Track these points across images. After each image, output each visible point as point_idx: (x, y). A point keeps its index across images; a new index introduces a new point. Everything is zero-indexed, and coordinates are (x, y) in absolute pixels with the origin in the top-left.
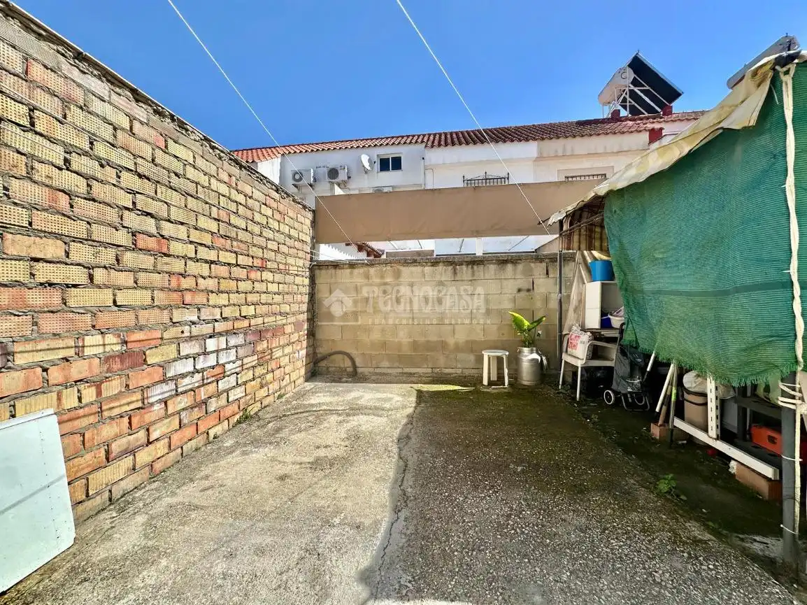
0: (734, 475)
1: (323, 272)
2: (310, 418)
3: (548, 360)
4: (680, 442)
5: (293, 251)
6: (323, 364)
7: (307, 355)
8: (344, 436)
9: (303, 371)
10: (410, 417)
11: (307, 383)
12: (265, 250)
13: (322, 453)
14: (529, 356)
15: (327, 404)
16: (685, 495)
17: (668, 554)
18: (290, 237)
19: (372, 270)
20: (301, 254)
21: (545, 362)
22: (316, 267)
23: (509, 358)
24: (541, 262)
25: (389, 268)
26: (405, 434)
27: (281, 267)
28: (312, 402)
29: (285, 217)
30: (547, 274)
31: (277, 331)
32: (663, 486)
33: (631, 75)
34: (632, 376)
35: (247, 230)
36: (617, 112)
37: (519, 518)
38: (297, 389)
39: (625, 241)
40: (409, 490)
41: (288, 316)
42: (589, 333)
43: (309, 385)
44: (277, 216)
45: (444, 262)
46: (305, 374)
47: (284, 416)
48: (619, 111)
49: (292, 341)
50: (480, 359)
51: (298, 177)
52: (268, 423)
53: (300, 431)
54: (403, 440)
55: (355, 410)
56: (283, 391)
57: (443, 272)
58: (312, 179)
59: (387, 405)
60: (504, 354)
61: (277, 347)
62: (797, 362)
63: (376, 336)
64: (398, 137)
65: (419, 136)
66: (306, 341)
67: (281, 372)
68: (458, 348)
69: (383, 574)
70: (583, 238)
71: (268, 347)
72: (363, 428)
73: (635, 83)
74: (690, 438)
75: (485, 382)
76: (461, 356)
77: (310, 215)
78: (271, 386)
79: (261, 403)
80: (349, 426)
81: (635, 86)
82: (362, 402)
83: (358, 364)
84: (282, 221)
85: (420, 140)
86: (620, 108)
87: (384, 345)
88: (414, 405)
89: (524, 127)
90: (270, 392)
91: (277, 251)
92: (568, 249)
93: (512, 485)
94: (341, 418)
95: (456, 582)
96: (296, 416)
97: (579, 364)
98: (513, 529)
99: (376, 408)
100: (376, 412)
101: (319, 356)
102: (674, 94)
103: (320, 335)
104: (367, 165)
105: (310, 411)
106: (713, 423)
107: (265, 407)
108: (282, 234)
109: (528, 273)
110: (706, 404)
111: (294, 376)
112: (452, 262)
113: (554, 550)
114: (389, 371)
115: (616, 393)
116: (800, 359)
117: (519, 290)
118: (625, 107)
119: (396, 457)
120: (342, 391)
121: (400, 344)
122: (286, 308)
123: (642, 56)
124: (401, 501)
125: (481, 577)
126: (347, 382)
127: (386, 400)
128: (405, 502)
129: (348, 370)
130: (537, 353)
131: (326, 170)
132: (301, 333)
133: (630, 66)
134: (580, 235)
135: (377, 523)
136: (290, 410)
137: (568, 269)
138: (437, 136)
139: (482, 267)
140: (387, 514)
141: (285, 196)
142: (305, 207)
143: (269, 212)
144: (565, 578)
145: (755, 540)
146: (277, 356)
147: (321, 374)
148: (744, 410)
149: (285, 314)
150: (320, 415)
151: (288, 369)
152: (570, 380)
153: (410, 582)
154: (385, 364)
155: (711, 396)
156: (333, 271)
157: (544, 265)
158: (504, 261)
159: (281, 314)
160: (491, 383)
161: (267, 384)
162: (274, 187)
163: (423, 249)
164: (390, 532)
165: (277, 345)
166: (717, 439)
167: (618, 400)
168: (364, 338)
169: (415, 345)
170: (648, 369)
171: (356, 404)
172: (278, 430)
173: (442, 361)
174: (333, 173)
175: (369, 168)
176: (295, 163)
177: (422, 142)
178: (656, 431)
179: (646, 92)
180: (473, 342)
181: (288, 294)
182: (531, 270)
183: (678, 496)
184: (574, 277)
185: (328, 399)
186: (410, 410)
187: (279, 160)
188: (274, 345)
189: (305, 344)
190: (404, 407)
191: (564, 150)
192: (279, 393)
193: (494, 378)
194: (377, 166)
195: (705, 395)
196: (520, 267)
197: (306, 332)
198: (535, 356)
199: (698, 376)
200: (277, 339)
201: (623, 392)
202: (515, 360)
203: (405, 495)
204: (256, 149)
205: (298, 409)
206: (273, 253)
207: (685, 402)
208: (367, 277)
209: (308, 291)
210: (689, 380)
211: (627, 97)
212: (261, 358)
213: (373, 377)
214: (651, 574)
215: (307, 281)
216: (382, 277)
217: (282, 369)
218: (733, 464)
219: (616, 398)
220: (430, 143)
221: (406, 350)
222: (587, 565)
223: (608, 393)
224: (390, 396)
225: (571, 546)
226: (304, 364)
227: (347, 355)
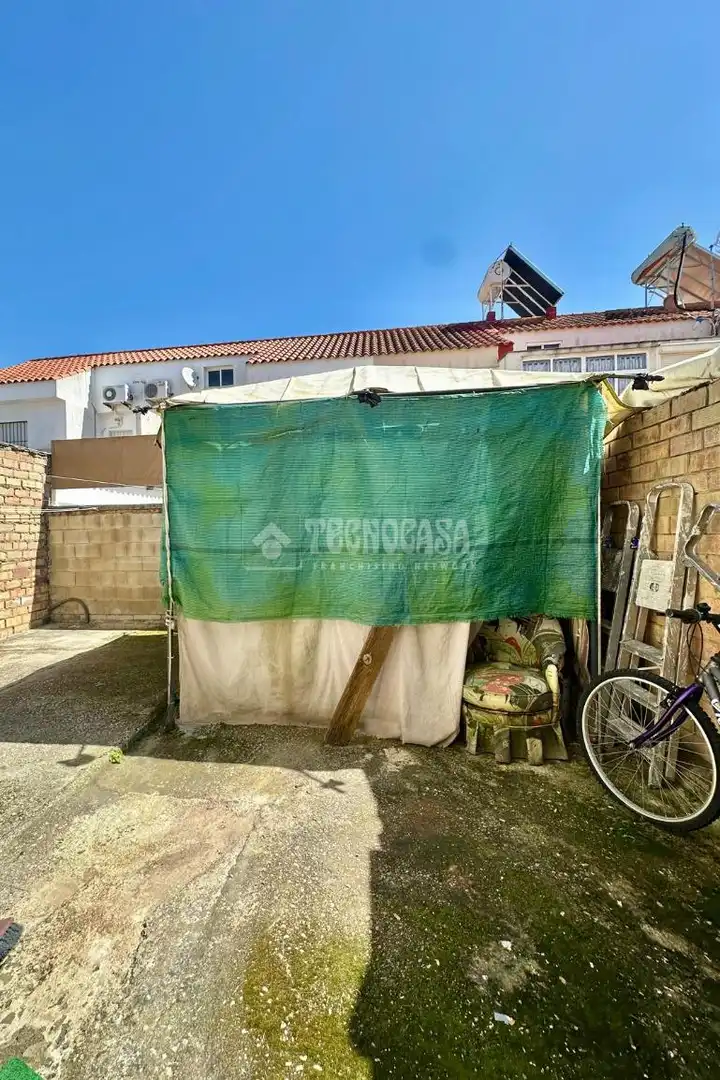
6: (56, 611)
7: (36, 602)
9: (28, 618)
11: (32, 630)
38: (14, 635)
46: (31, 620)
51: (109, 394)
58: (127, 397)
83: (90, 612)
101: (54, 603)
102: (555, 295)
103: (54, 582)
104: (191, 381)
111: (12, 622)
129: (80, 616)
131: (143, 387)
132: (25, 579)
147: (54, 622)
154: (118, 611)
168: (98, 585)
174: (151, 390)
175: (193, 384)
177: (256, 353)
226: (30, 610)
227: (80, 601)
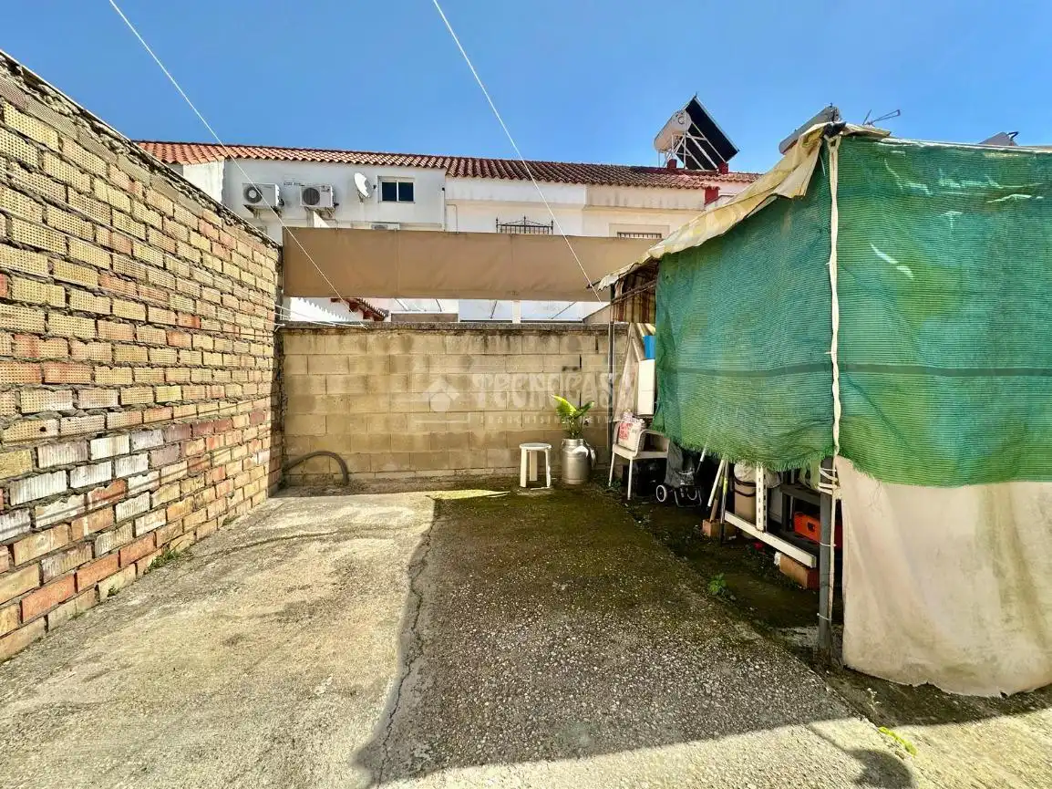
0: (777, 568)
1: (297, 338)
2: (277, 550)
3: (596, 453)
4: (730, 538)
5: (245, 306)
6: (296, 471)
7: (272, 459)
8: (329, 569)
9: (265, 483)
10: (426, 535)
11: (273, 500)
12: (198, 302)
13: (297, 597)
14: (575, 449)
15: (304, 527)
16: (735, 596)
17: (718, 661)
18: (242, 284)
19: (371, 338)
20: (259, 310)
21: (593, 456)
22: (284, 333)
23: (551, 452)
24: (590, 335)
25: (395, 336)
26: (419, 558)
27: (227, 328)
28: (280, 525)
29: (233, 253)
30: (597, 349)
31: (220, 425)
32: (714, 588)
33: (688, 121)
34: (685, 468)
35: (164, 268)
36: (673, 162)
37: (564, 647)
38: (255, 509)
39: (671, 313)
40: (425, 632)
41: (239, 402)
42: (641, 420)
43: (275, 503)
44: (218, 250)
45: (471, 330)
46: (269, 487)
47: (234, 549)
48: (676, 161)
49: (245, 440)
50: (516, 455)
51: (254, 196)
52: (207, 563)
53: (261, 569)
54: (417, 567)
55: (346, 532)
56: (232, 513)
57: (470, 344)
58: (277, 201)
59: (394, 523)
60: (546, 448)
61: (221, 449)
62: (833, 445)
63: (378, 429)
64: (408, 156)
65: (438, 158)
66: (269, 439)
67: (228, 485)
68: (489, 443)
69: (389, 749)
70: (637, 308)
71: (205, 448)
72: (360, 556)
73: (692, 130)
74: (739, 531)
75: (523, 484)
76: (492, 452)
77: (275, 254)
78: (210, 508)
79: (195, 534)
80: (338, 555)
81: (692, 134)
82: (358, 521)
83: (350, 469)
84: (228, 259)
85: (439, 164)
86: (676, 157)
87: (388, 441)
88: (431, 520)
89: (572, 165)
90: (210, 516)
91: (220, 305)
92: (621, 320)
93: (555, 607)
94: (326, 545)
95: (487, 739)
96: (254, 548)
97: (631, 456)
98: (556, 661)
99: (378, 528)
100: (377, 533)
101: (290, 459)
102: (730, 151)
103: (291, 430)
104: (363, 189)
105: (276, 540)
106: (760, 515)
107: (201, 539)
108: (229, 278)
109: (575, 348)
110: (754, 495)
111: (250, 490)
112: (483, 330)
113: (603, 678)
114: (397, 476)
115: (668, 488)
116: (837, 444)
117: (564, 369)
118: (681, 157)
119: (407, 590)
120: (327, 508)
121: (411, 438)
122: (235, 390)
123: (700, 101)
124: (413, 648)
125: (518, 727)
126: (334, 494)
127: (392, 515)
128: (420, 648)
129: (336, 477)
130: (585, 445)
131: (300, 191)
132: (261, 427)
133: (688, 110)
134: (633, 303)
135: (380, 683)
136: (243, 540)
137: (620, 344)
138: (463, 162)
139: (519, 338)
140: (395, 669)
141: (232, 221)
142: (265, 241)
143: (205, 244)
144: (614, 708)
145: (795, 632)
146: (222, 461)
147: (293, 485)
148: (789, 498)
149: (236, 400)
150: (292, 543)
151: (239, 482)
152: (620, 475)
153: (427, 752)
154: (391, 466)
155: (760, 485)
156: (312, 338)
157: (593, 338)
158: (548, 331)
159: (227, 399)
160: (530, 485)
161: (204, 504)
162: (212, 206)
163: (443, 312)
164: (398, 692)
165: (222, 445)
166: (764, 531)
167: (670, 496)
168: (360, 432)
169: (432, 440)
170: (701, 460)
171: (349, 524)
172: (225, 571)
173: (468, 459)
174: (311, 196)
175: (366, 194)
176: (249, 174)
177: (442, 167)
178: (707, 528)
179: (703, 144)
180: (508, 434)
181: (238, 369)
182: (578, 344)
183: (728, 597)
184: (626, 353)
185: (305, 520)
186: (426, 527)
187: (222, 165)
188: (216, 445)
189: (267, 443)
190: (417, 523)
191: (617, 199)
192: (225, 516)
193: (534, 478)
194: (379, 192)
195: (753, 485)
196: (566, 339)
197: (269, 425)
198: (583, 449)
199: (747, 465)
200: (222, 437)
201: (676, 486)
202: (558, 454)
203: (419, 639)
204: (181, 144)
205: (259, 537)
206: (213, 308)
207: (736, 494)
208: (364, 347)
209: (271, 367)
210: (739, 471)
211: (685, 146)
212: (193, 466)
213: (375, 486)
214: (702, 686)
215: (270, 351)
216: (386, 348)
217: (231, 481)
218: (777, 555)
219: (668, 494)
220: (452, 170)
221: (420, 447)
222: (637, 689)
223: (661, 490)
224: (396, 509)
225: (621, 670)
226: (267, 472)
227: (335, 456)
